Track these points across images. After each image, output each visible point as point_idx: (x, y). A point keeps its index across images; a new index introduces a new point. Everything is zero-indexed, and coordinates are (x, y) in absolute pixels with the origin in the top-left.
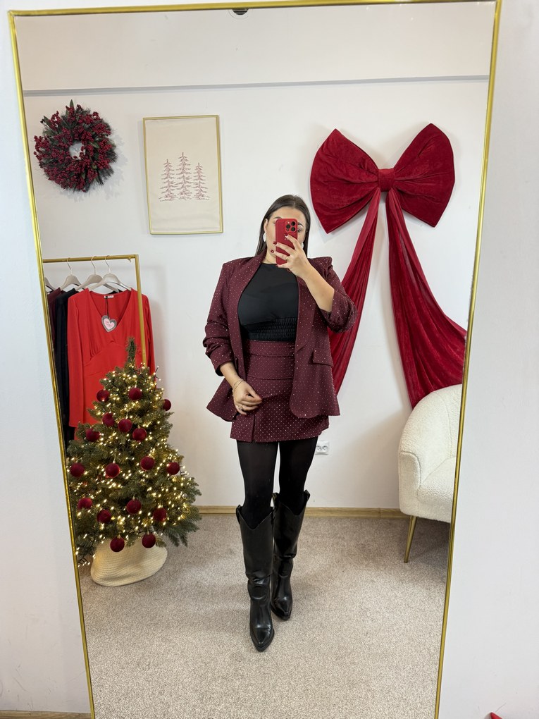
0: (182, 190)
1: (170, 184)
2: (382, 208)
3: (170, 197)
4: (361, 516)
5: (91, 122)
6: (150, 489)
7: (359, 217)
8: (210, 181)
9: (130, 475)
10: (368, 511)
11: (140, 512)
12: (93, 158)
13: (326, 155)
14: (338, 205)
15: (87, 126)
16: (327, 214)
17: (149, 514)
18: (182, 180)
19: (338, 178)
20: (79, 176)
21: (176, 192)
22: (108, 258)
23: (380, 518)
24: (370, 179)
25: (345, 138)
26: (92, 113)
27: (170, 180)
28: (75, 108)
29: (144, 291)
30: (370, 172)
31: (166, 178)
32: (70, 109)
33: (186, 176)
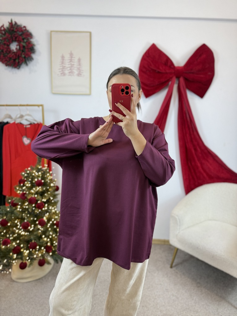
0: (70, 71)
1: (64, 68)
2: (175, 87)
3: (63, 74)
5: (22, 31)
6: (43, 236)
8: (85, 67)
9: (32, 228)
11: (38, 247)
12: (23, 51)
13: (148, 57)
14: (153, 84)
15: (20, 33)
16: (146, 88)
17: (43, 248)
18: (70, 66)
19: (153, 70)
20: (15, 60)
21: (66, 72)
22: (27, 105)
24: (170, 71)
25: (158, 48)
26: (22, 26)
27: (64, 65)
28: (14, 23)
30: (170, 67)
31: (62, 64)
32: (11, 24)
33: (72, 63)
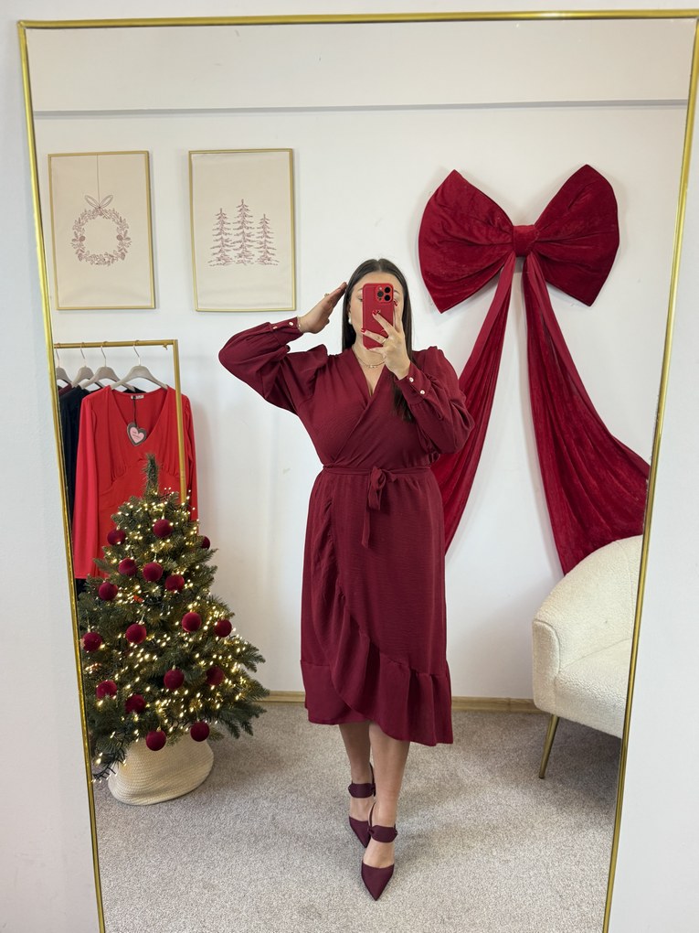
0: (240, 251)
1: (224, 243)
2: (517, 279)
3: (224, 260)
4: (483, 708)
6: (197, 656)
7: (485, 291)
8: (279, 240)
9: (167, 640)
10: (494, 702)
13: (440, 206)
14: (457, 275)
18: (240, 238)
19: (457, 238)
21: (232, 254)
22: (138, 344)
23: (510, 712)
24: (501, 240)
25: (467, 182)
27: (225, 237)
29: (183, 392)
30: (501, 230)
31: (219, 234)
33: (245, 230)
